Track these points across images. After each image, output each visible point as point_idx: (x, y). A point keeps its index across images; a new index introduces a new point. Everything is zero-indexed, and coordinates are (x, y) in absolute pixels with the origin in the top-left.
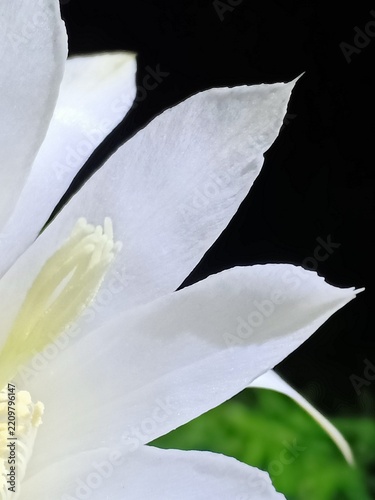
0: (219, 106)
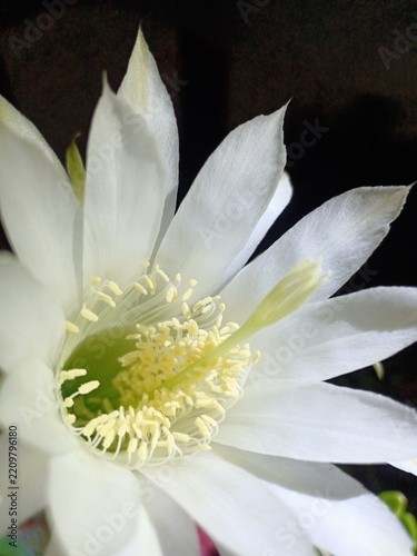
0: (363, 196)
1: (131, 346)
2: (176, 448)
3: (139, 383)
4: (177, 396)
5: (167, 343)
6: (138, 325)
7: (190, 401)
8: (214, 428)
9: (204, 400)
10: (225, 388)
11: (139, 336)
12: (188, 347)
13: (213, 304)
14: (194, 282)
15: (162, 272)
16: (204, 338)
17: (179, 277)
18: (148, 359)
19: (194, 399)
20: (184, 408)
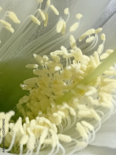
1: (30, 74)
2: (59, 145)
3: (36, 104)
4: (63, 108)
5: (57, 68)
6: (35, 55)
7: (73, 112)
8: (91, 132)
9: (85, 111)
10: (101, 101)
11: (37, 66)
12: (73, 70)
13: (97, 36)
14: (79, 16)
15: (53, 7)
16: (86, 63)
17: (67, 11)
18: (43, 84)
19: (77, 110)
20: (68, 118)
